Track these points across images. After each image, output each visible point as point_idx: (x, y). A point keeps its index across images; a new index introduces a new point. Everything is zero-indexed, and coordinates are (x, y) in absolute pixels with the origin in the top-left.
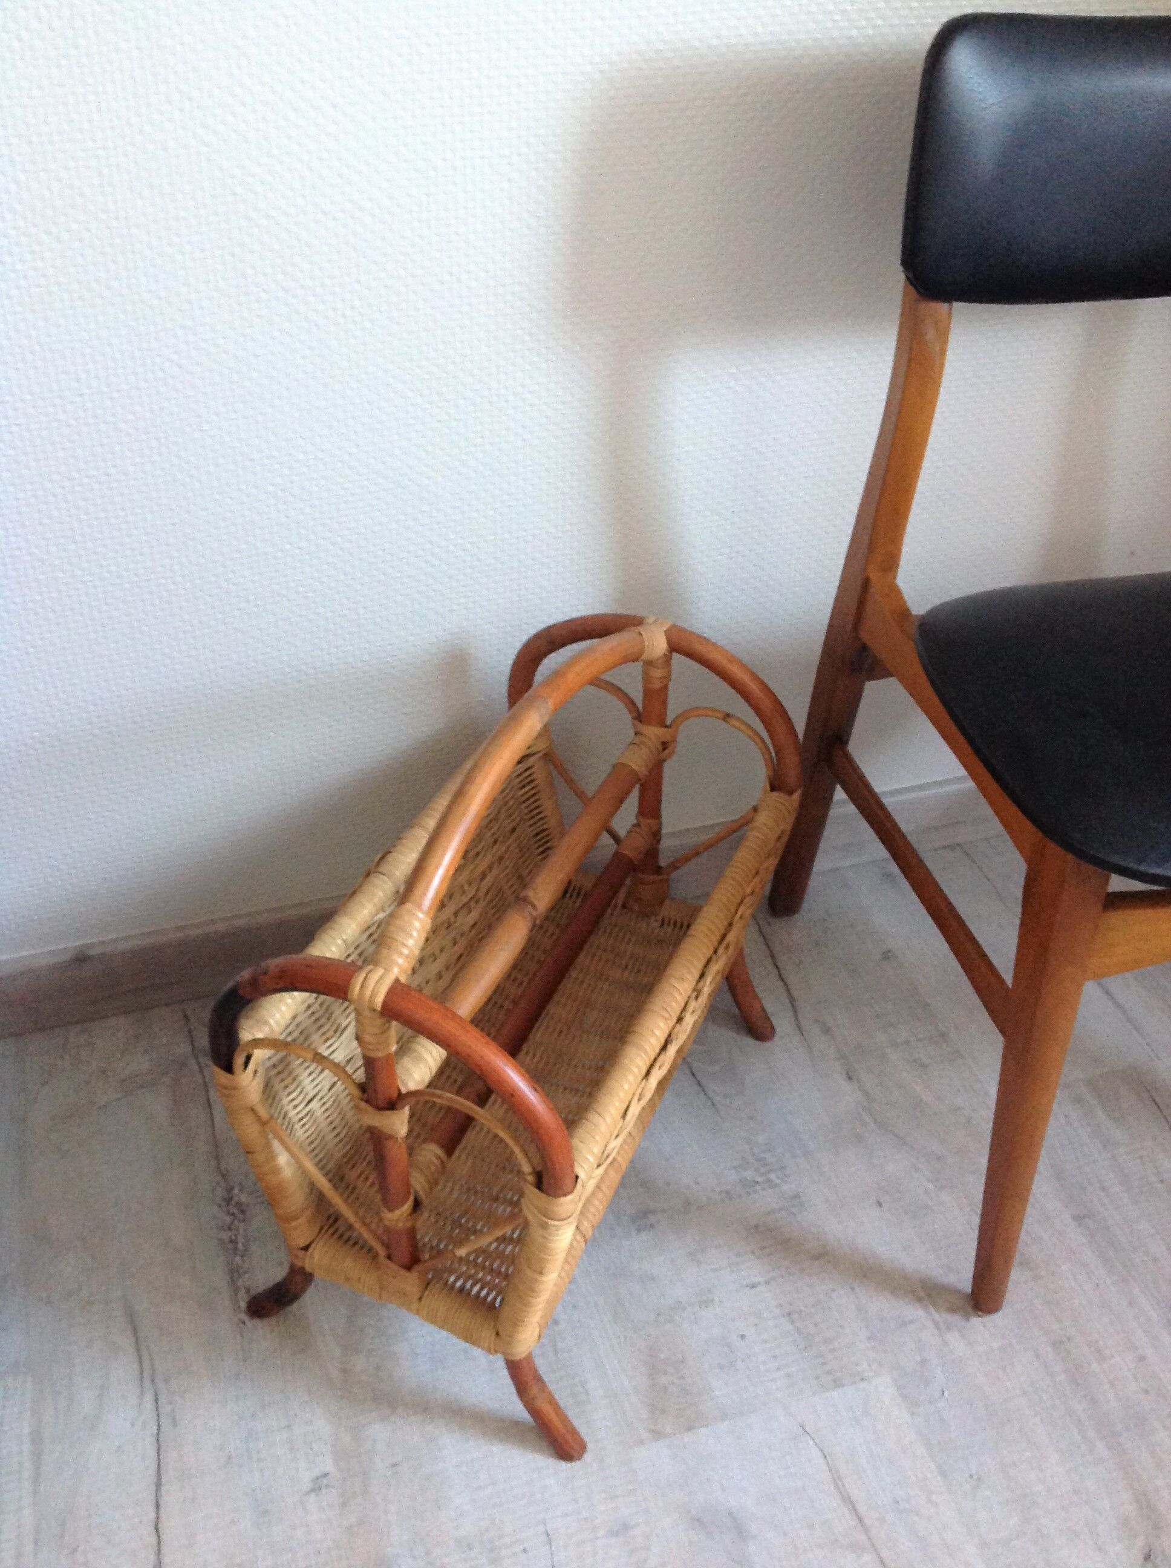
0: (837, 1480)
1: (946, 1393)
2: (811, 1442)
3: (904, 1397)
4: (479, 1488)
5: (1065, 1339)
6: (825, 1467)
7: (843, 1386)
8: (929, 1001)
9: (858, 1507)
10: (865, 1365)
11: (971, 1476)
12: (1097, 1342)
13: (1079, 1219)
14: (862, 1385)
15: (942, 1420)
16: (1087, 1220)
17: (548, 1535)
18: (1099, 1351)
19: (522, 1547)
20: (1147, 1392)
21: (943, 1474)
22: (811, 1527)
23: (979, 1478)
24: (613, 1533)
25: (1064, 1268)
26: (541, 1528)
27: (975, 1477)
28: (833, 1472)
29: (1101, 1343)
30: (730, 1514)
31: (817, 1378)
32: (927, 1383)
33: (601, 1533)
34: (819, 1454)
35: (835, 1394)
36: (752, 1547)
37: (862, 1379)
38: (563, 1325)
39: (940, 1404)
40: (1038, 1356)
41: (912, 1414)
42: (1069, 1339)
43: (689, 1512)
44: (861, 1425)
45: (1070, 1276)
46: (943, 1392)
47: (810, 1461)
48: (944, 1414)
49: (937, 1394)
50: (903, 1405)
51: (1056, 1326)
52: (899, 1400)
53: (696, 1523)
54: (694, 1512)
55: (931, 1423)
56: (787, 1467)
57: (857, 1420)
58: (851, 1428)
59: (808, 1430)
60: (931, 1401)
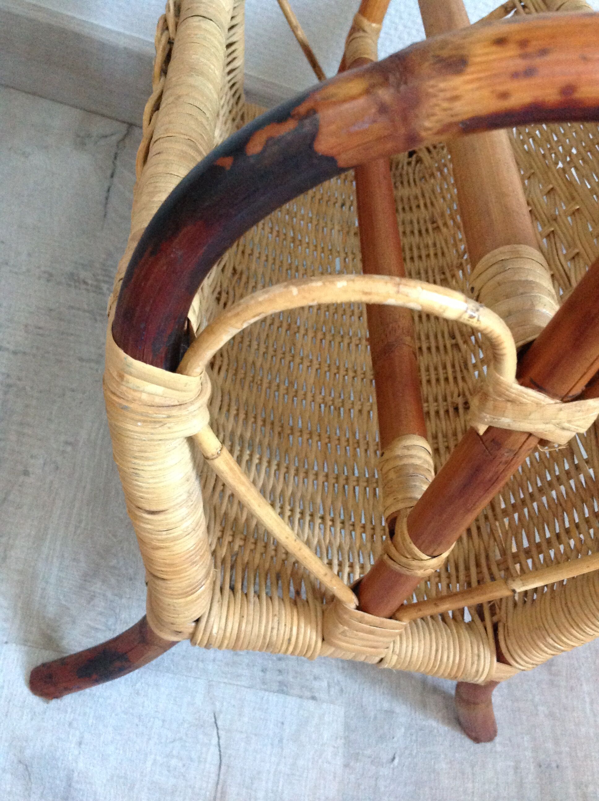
1: (396, 761)
2: (215, 741)
3: (348, 743)
5: (554, 765)
6: (213, 779)
7: (287, 694)
10: (325, 684)
12: (586, 786)
14: (311, 704)
15: (376, 788)
25: (586, 688)
28: (219, 787)
29: (591, 788)
30: (69, 779)
31: (264, 671)
32: (382, 738)
34: (216, 761)
35: (274, 698)
37: (313, 698)
38: (31, 479)
39: (385, 771)
40: (516, 768)
41: (346, 766)
42: (558, 767)
43: (22, 750)
44: (282, 749)
45: (587, 700)
46: (394, 759)
47: (200, 762)
48: (382, 784)
49: (385, 757)
50: (341, 751)
51: (550, 745)
52: (340, 742)
53: (21, 767)
54: (28, 752)
55: (362, 787)
56: (169, 756)
57: (281, 741)
58: (269, 747)
59: (219, 723)
60: (375, 761)
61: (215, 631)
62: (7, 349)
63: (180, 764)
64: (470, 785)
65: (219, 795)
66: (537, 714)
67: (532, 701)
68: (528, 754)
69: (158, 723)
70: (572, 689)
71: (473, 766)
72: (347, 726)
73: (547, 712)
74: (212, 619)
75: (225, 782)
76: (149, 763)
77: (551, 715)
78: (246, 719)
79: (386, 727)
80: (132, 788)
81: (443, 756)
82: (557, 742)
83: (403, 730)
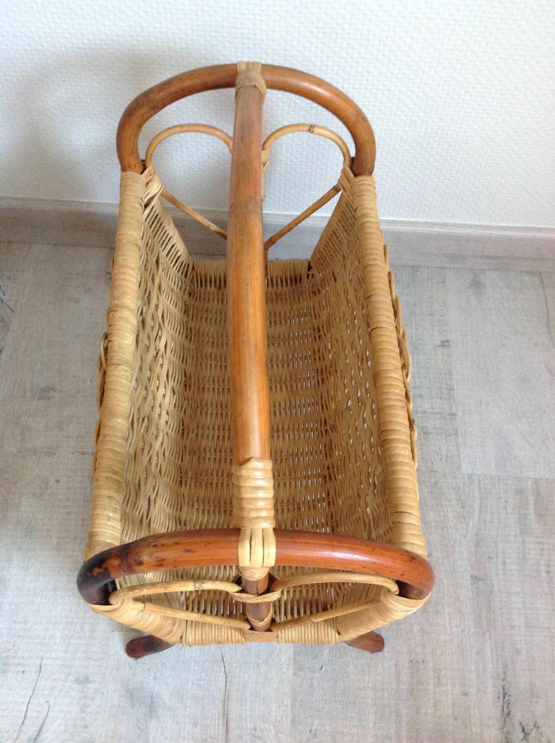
0: (226, 699)
2: (223, 669)
3: (296, 661)
4: (15, 622)
6: (223, 689)
8: (455, 387)
9: (230, 723)
11: (311, 731)
12: (441, 671)
13: (475, 578)
15: (312, 685)
16: (480, 583)
17: (41, 667)
18: (439, 677)
19: (23, 669)
20: (456, 718)
21: (294, 722)
22: (195, 725)
23: (315, 735)
24: (77, 681)
25: (447, 611)
26: (39, 661)
27: (313, 732)
28: (227, 693)
29: (443, 672)
30: (152, 697)
32: (316, 657)
33: (71, 678)
34: (224, 680)
36: (153, 724)
39: (317, 675)
40: (396, 665)
41: (295, 674)
42: (423, 661)
43: (128, 685)
44: (259, 669)
45: (447, 618)
46: (322, 667)
47: (215, 681)
48: (315, 683)
49: (317, 667)
50: (292, 666)
51: (419, 649)
52: (291, 662)
53: (129, 694)
54: (131, 687)
55: (304, 685)
56: (200, 680)
57: (258, 665)
58: (252, 669)
59: (225, 660)
60: (312, 671)
61: (190, 640)
62: (88, 453)
63: (206, 684)
64: (367, 678)
65: (226, 697)
66: (412, 631)
67: (410, 623)
68: (405, 655)
69: (193, 663)
70: (437, 612)
71: (369, 667)
72: (295, 652)
73: (419, 628)
74: (188, 636)
75: (229, 690)
76: (190, 685)
77: (422, 631)
78: (238, 656)
79: (318, 650)
80: (182, 698)
81: (351, 663)
82: (424, 647)
83: (328, 651)
